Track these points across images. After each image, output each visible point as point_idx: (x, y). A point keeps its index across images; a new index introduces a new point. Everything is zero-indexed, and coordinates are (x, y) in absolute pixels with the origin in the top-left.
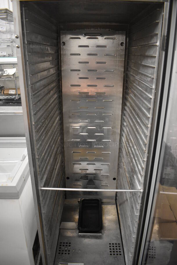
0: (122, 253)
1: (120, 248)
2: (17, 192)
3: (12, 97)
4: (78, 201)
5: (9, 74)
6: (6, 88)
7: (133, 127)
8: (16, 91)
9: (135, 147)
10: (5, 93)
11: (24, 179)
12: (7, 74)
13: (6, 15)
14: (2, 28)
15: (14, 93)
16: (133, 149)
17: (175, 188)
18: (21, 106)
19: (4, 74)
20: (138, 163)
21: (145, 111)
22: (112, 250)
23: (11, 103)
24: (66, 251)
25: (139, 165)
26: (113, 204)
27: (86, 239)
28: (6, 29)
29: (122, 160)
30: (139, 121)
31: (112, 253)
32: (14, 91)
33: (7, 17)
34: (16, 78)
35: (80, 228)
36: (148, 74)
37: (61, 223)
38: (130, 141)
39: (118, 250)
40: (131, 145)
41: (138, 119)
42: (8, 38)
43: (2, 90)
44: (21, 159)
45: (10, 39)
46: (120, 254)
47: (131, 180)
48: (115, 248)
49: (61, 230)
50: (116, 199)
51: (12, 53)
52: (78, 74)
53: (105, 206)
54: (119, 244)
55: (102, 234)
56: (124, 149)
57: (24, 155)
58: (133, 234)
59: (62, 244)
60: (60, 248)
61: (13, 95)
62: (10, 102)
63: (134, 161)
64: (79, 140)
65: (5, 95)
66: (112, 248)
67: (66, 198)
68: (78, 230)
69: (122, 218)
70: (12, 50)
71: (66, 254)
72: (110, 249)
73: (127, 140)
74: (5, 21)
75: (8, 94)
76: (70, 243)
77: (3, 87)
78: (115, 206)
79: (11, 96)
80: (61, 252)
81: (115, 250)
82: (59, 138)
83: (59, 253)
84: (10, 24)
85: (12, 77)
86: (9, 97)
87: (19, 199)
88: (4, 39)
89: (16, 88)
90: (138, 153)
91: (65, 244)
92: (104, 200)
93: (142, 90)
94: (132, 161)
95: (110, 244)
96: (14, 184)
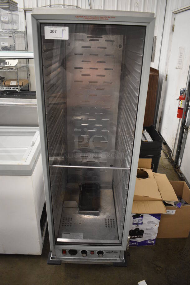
0: (116, 226)
1: (114, 222)
2: (30, 170)
3: (14, 88)
4: (79, 186)
5: (11, 65)
6: (6, 79)
7: (126, 119)
8: (18, 83)
9: (127, 135)
10: (6, 84)
11: (35, 161)
12: (9, 65)
13: (9, 5)
14: (4, 18)
15: (15, 84)
16: (125, 137)
17: (165, 175)
18: (36, 98)
19: (6, 66)
20: (128, 147)
21: (134, 106)
22: (107, 224)
23: (15, 95)
24: (68, 224)
25: (129, 149)
26: (110, 189)
27: (85, 215)
28: (9, 19)
29: (118, 148)
30: (130, 113)
31: (107, 226)
32: (16, 82)
33: (9, 7)
34: (17, 69)
35: (81, 206)
36: (136, 76)
37: (63, 202)
38: (124, 131)
39: (113, 224)
40: (125, 134)
41: (129, 112)
42: (10, 28)
43: (3, 81)
44: (31, 144)
45: (12, 29)
46: (114, 227)
47: (124, 163)
48: (110, 222)
49: (64, 208)
50: (113, 185)
51: (14, 44)
52: (81, 72)
53: (103, 190)
54: (114, 219)
55: (99, 211)
56: (120, 139)
57: (33, 141)
58: (123, 206)
59: (65, 219)
60: (63, 222)
61: (14, 87)
62: (13, 94)
63: (126, 147)
64: (81, 130)
65: (6, 86)
66: (107, 222)
67: (68, 182)
68: (79, 208)
69: (117, 198)
70: (14, 41)
71: (68, 226)
72: (106, 223)
73: (122, 130)
74: (7, 10)
75: (10, 85)
76: (72, 218)
77: (4, 78)
78: (111, 190)
79: (12, 88)
80: (64, 225)
81: (110, 224)
82: (63, 128)
83: (63, 226)
84: (12, 14)
85: (14, 68)
86: (10, 88)
87: (32, 176)
88: (6, 30)
89: (18, 80)
90: (128, 140)
91: (68, 219)
92: (102, 185)
93: (133, 89)
94: (125, 148)
95: (106, 219)
96: (28, 163)
